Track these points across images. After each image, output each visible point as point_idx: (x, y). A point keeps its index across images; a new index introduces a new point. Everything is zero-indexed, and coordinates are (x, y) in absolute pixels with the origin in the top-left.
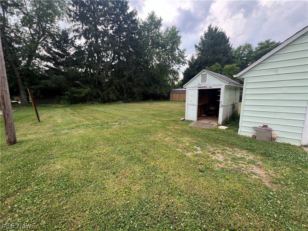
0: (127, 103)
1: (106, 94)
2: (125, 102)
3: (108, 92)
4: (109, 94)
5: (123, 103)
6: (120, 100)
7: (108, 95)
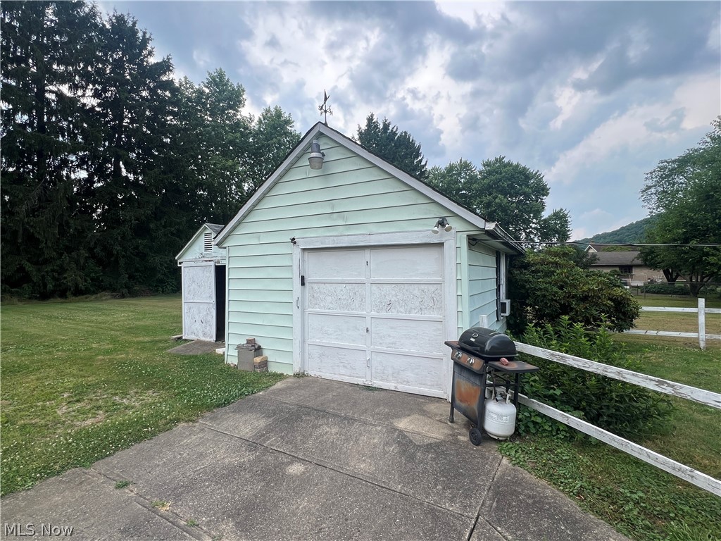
0: (128, 297)
1: (53, 271)
2: (123, 296)
3: (61, 267)
4: (62, 270)
5: (114, 297)
6: (104, 290)
7: (59, 274)
